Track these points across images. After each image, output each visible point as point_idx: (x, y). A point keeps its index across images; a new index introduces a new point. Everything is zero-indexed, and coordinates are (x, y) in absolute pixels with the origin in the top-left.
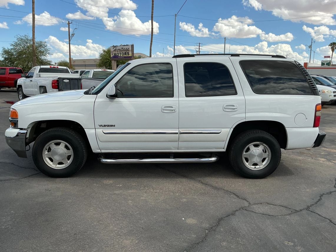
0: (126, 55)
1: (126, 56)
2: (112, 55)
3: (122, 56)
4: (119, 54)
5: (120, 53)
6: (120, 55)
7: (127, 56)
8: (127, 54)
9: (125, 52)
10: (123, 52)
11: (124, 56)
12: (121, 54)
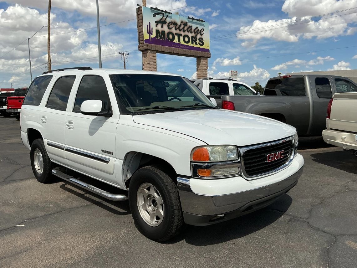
0: (196, 44)
1: (194, 45)
2: (150, 33)
3: (182, 42)
4: (176, 37)
5: (179, 35)
6: (179, 40)
7: (198, 46)
8: (198, 42)
9: (193, 34)
10: (186, 33)
11: (190, 44)
12: (181, 38)
